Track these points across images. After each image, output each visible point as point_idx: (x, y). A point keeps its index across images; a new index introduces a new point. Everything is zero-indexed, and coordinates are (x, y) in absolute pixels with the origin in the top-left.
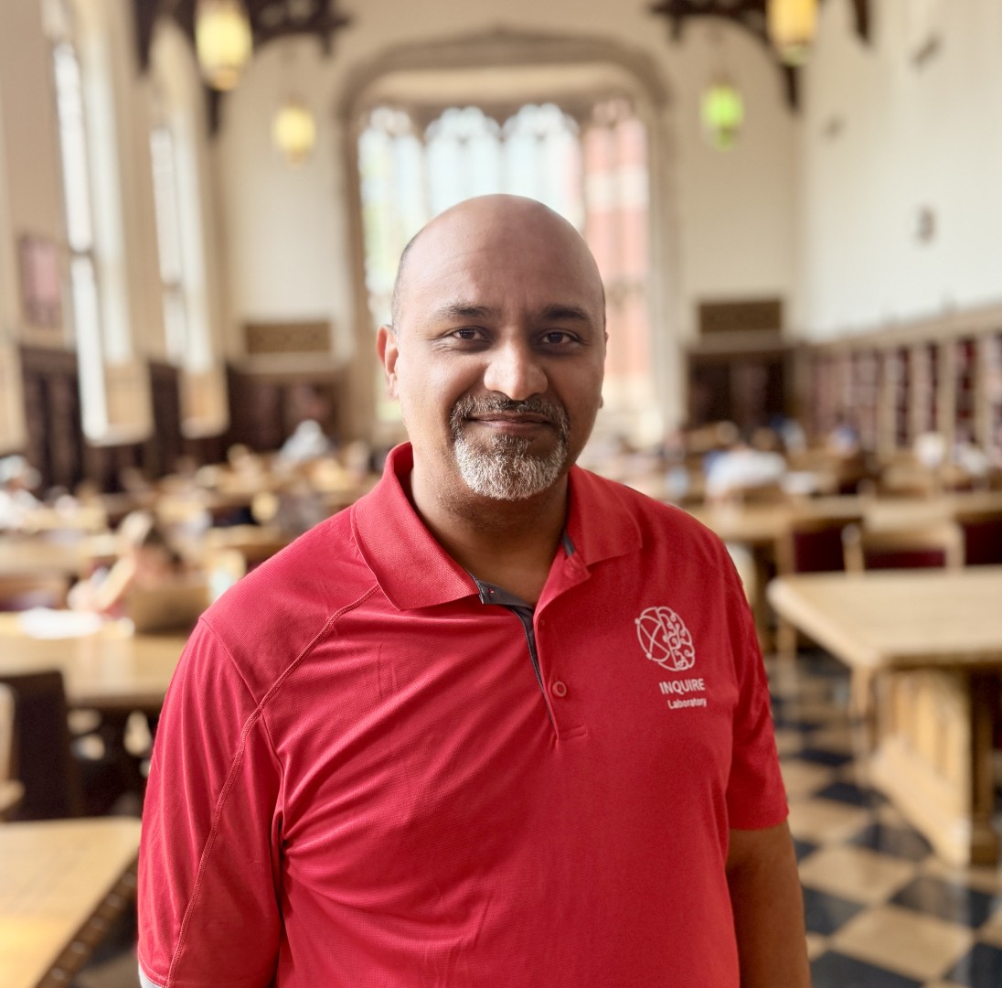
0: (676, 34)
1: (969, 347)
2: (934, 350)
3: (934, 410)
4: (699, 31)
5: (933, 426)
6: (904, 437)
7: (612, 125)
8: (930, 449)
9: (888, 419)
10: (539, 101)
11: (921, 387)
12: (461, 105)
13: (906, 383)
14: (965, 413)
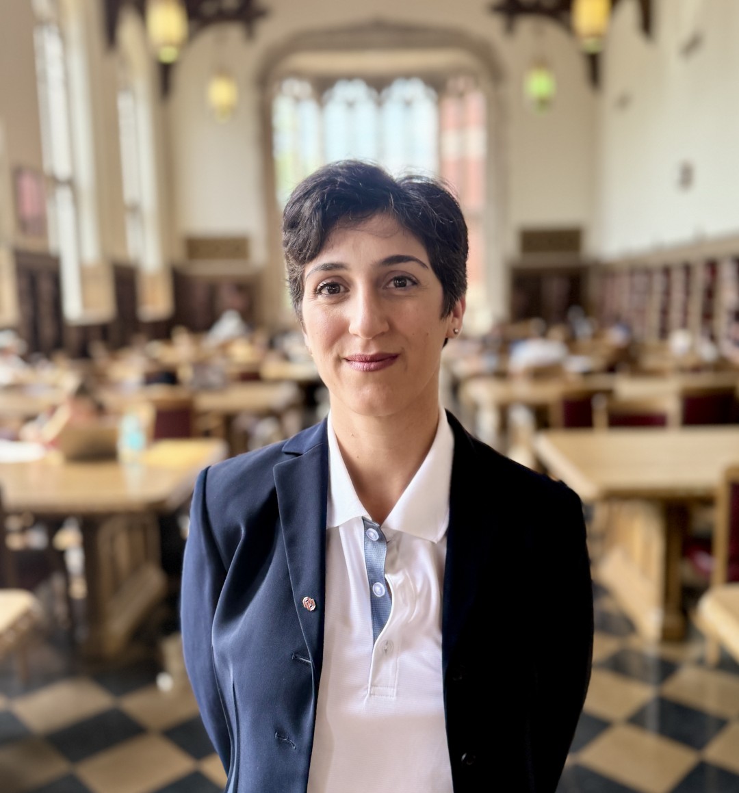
0: (510, 28)
1: (713, 267)
2: (688, 269)
3: (686, 312)
4: (527, 26)
5: (684, 325)
6: (664, 333)
7: (461, 95)
8: (680, 342)
9: (654, 319)
10: (408, 76)
11: (678, 296)
12: (350, 77)
13: (667, 293)
14: (708, 315)
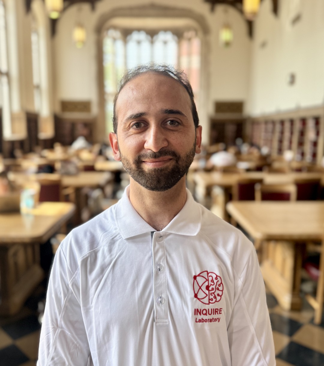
0: (212, 10)
1: (304, 121)
2: (292, 122)
3: (291, 142)
4: (220, 9)
5: (290, 148)
6: (280, 151)
7: (190, 39)
8: (288, 155)
9: (276, 144)
10: (166, 30)
11: (287, 134)
12: (139, 30)
13: (282, 133)
14: (301, 144)
